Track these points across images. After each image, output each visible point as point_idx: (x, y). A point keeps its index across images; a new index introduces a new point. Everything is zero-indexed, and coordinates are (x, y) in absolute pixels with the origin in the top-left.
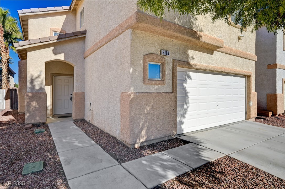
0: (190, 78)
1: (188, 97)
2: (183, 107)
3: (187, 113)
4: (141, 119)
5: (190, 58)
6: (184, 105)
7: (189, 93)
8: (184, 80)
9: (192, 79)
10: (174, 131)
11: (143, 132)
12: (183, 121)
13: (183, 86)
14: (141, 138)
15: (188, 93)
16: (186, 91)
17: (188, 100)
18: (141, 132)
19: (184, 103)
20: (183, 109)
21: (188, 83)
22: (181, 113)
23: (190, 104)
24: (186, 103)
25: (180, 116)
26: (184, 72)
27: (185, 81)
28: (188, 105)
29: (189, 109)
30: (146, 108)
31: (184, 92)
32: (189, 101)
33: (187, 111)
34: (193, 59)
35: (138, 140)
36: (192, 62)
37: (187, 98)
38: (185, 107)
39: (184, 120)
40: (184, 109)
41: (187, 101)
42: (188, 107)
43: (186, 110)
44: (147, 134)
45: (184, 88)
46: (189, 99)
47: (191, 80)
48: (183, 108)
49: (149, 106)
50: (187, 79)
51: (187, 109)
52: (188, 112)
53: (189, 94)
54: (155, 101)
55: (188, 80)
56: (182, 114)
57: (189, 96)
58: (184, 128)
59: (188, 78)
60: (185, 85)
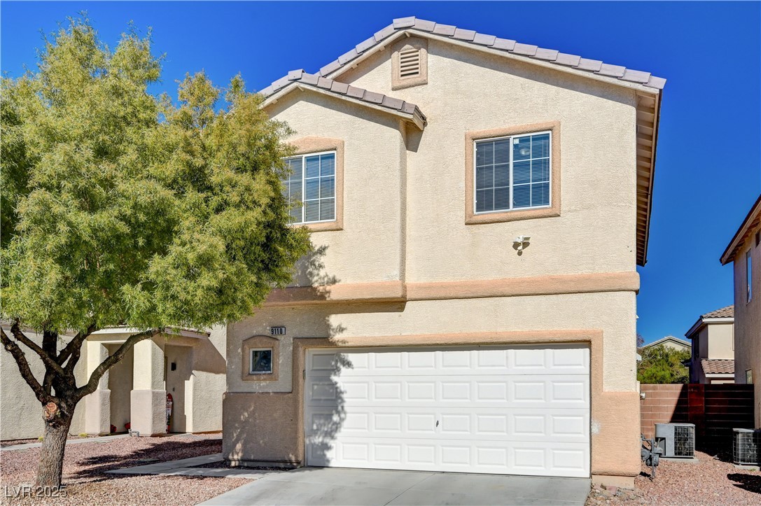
0: (348, 364)
1: (343, 401)
2: (331, 419)
3: (340, 431)
4: (237, 428)
5: (333, 330)
6: (332, 415)
7: (346, 392)
8: (333, 370)
9: (354, 366)
10: (291, 455)
11: (239, 446)
12: (329, 445)
13: (331, 381)
14: (235, 453)
15: (341, 392)
16: (338, 390)
17: (342, 407)
18: (235, 446)
19: (332, 411)
20: (329, 423)
21: (341, 374)
22: (326, 429)
23: (348, 415)
24: (338, 413)
25: (324, 435)
26: (334, 355)
27: (336, 370)
28: (342, 415)
29: (345, 424)
30: (242, 414)
31: (331, 391)
32: (346, 408)
33: (340, 427)
34: (341, 330)
35: (231, 454)
36: (337, 337)
37: (340, 403)
38: (335, 418)
39: (331, 443)
40: (332, 423)
41: (340, 408)
42: (342, 420)
43: (337, 426)
44: (244, 450)
45: (333, 385)
46: (345, 405)
47: (353, 368)
48: (329, 420)
49: (247, 411)
50: (342, 367)
51: (339, 423)
52: (342, 429)
53: (344, 396)
54: (257, 404)
55: (344, 370)
56: (327, 431)
57: (346, 400)
58: (332, 458)
59: (344, 366)
60: (334, 378)
